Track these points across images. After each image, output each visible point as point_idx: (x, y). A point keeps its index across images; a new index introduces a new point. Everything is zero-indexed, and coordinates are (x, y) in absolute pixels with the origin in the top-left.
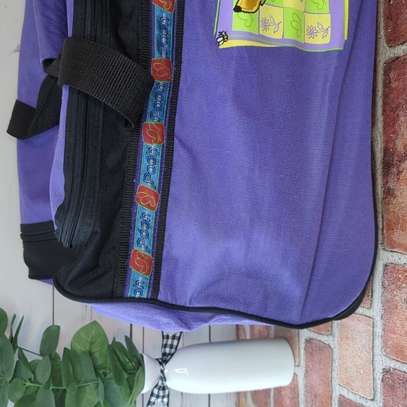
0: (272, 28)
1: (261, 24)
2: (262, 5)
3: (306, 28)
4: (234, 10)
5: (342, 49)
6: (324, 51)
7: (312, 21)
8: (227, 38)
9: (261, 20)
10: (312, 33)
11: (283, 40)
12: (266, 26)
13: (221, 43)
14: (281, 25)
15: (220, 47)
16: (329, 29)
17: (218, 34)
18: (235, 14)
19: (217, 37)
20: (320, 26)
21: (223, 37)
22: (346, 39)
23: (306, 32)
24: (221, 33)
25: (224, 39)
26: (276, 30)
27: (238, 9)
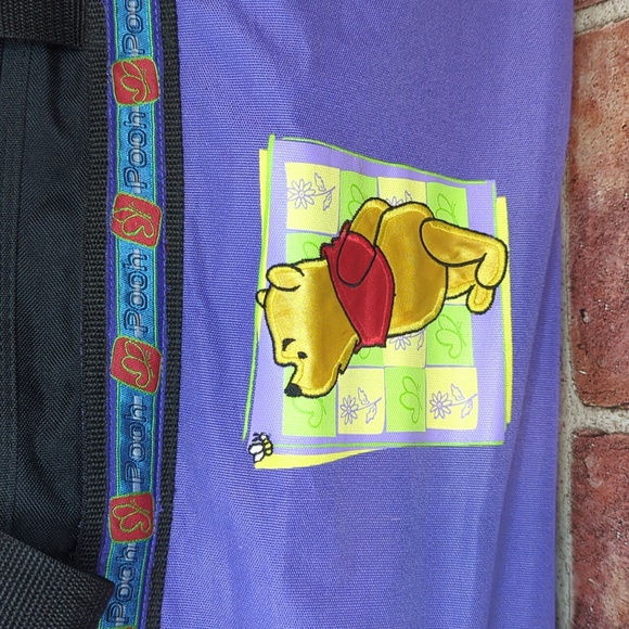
0: (362, 414)
1: (340, 411)
2: (342, 373)
3: (429, 398)
4: (286, 391)
5: (501, 443)
6: (467, 444)
7: (439, 381)
8: (272, 448)
9: (340, 403)
10: (440, 406)
11: (385, 436)
12: (350, 412)
13: (258, 458)
14: (380, 405)
15: (258, 466)
16: (476, 400)
17: (252, 437)
18: (287, 400)
19: (250, 443)
20: (456, 393)
21: (263, 444)
22: (508, 420)
23: (429, 406)
24: (258, 436)
25: (264, 450)
26: (370, 416)
27: (293, 390)
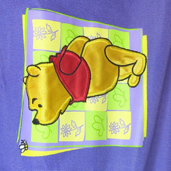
0: (73, 132)
1: (61, 131)
3: (109, 124)
7: (114, 117)
8: (27, 147)
11: (84, 142)
12: (67, 131)
13: (23, 151)
14: (83, 128)
15: (22, 154)
16: (130, 126)
17: (21, 142)
19: (20, 144)
20: (122, 122)
21: (25, 145)
22: (145, 136)
23: (109, 128)
24: (23, 141)
25: (25, 148)
26: (77, 133)
